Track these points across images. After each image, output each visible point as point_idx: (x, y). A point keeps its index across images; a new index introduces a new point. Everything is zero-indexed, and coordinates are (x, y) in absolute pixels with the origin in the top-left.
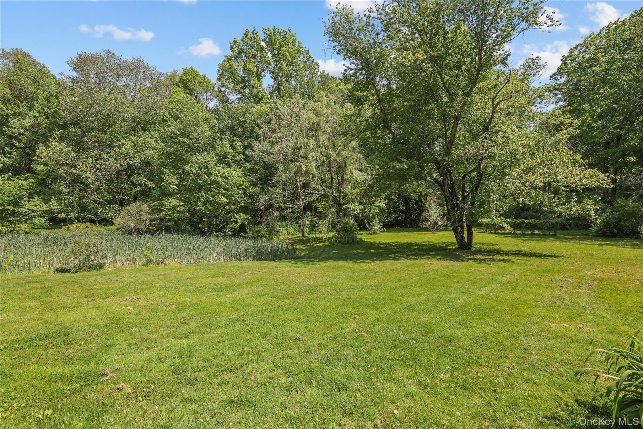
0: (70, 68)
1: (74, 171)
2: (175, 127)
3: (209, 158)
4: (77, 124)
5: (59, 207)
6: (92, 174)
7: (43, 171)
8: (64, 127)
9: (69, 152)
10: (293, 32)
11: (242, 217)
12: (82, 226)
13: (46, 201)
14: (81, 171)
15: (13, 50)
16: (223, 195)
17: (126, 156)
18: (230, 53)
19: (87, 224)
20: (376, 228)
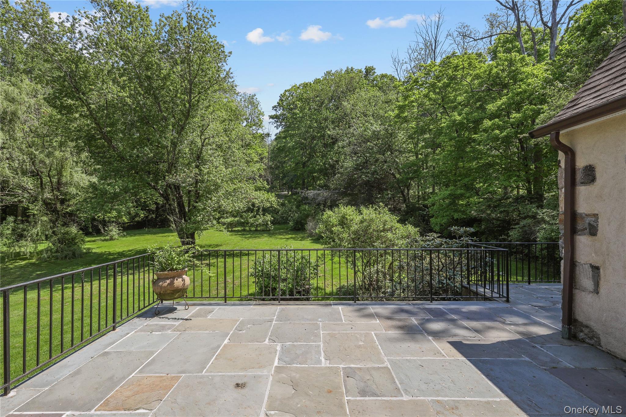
20: (114, 233)
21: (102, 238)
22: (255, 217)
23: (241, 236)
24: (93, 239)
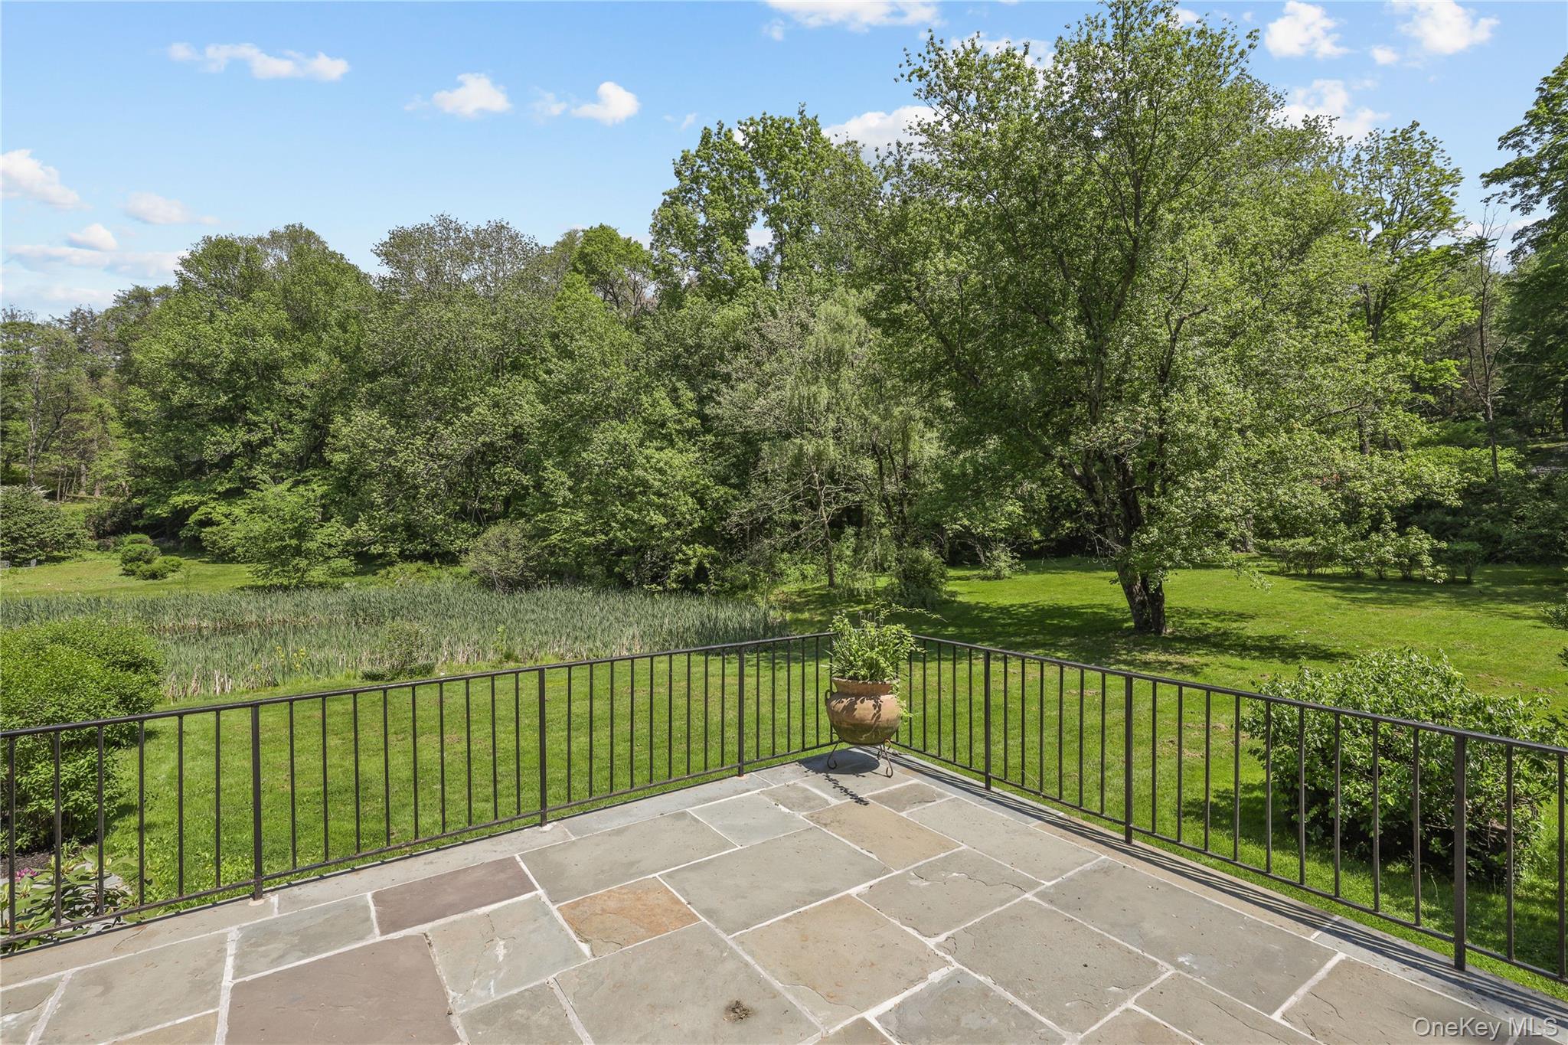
0: (379, 260)
1: (393, 463)
2: (562, 371)
3: (627, 433)
4: (394, 370)
5: (372, 533)
6: (422, 467)
7: (343, 462)
8: (373, 376)
9: (383, 427)
10: (809, 115)
11: (698, 552)
12: (412, 567)
13: (351, 522)
14: (405, 462)
15: (287, 227)
16: (658, 507)
17: (481, 428)
18: (674, 183)
19: (420, 563)
20: (1003, 564)
21: (982, 573)
22: (1364, 537)
23: (1339, 594)
24: (967, 573)
